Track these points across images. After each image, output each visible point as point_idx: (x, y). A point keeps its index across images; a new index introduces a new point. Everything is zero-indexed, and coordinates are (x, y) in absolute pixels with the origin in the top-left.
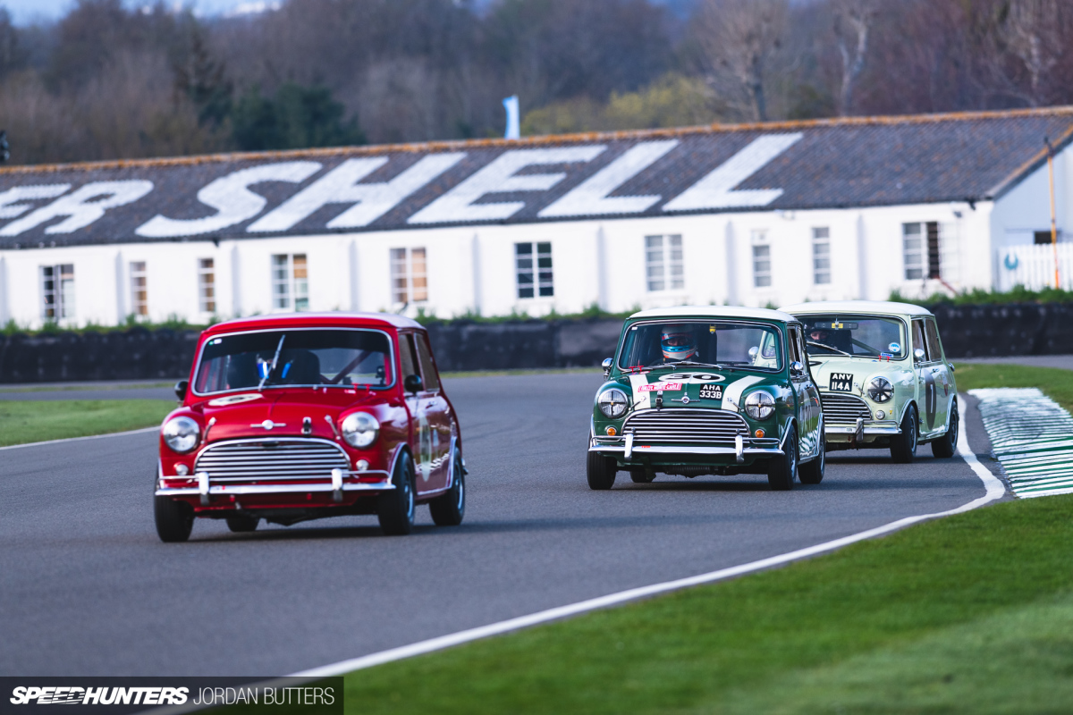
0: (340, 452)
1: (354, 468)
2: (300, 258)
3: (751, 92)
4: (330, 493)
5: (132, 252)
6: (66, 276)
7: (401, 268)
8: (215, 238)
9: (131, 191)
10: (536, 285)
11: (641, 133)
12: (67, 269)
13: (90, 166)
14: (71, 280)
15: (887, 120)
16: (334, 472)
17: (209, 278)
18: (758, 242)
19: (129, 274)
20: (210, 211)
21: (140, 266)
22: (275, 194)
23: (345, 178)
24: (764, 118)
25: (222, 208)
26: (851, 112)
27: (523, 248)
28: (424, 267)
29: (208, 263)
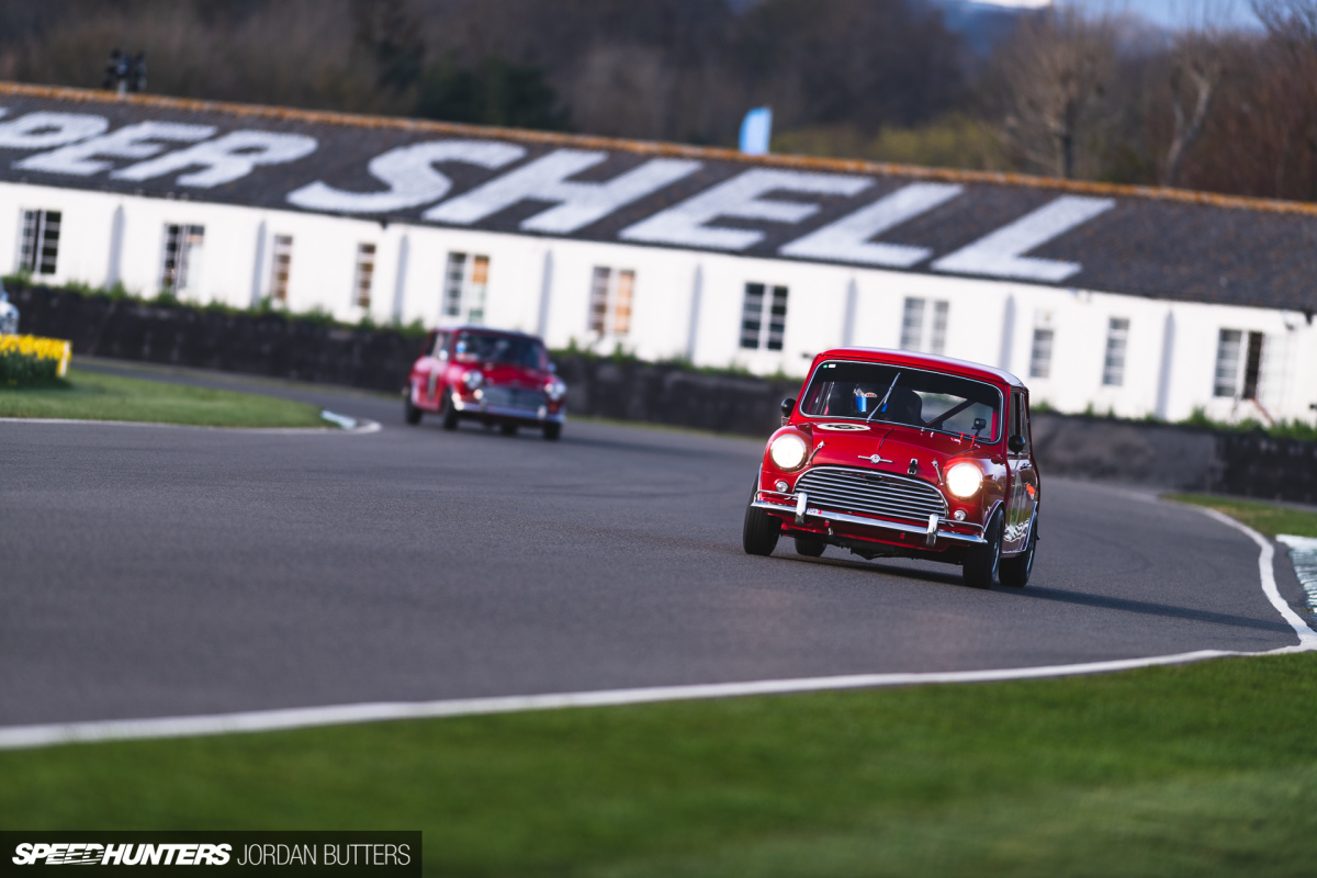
0: (940, 498)
1: (951, 516)
2: (483, 260)
3: (1058, 143)
4: (925, 536)
5: (278, 221)
6: (195, 238)
7: (603, 291)
8: (383, 219)
9: (288, 148)
10: (764, 335)
11: (918, 171)
12: (197, 230)
13: (244, 110)
14: (201, 243)
15: (1221, 200)
16: (932, 517)
17: (367, 268)
18: (1042, 325)
19: (271, 249)
20: (381, 187)
21: (287, 240)
22: (463, 178)
23: (550, 172)
24: (1069, 175)
25: (398, 185)
26: (1176, 184)
27: (755, 290)
28: (630, 294)
29: (369, 249)
